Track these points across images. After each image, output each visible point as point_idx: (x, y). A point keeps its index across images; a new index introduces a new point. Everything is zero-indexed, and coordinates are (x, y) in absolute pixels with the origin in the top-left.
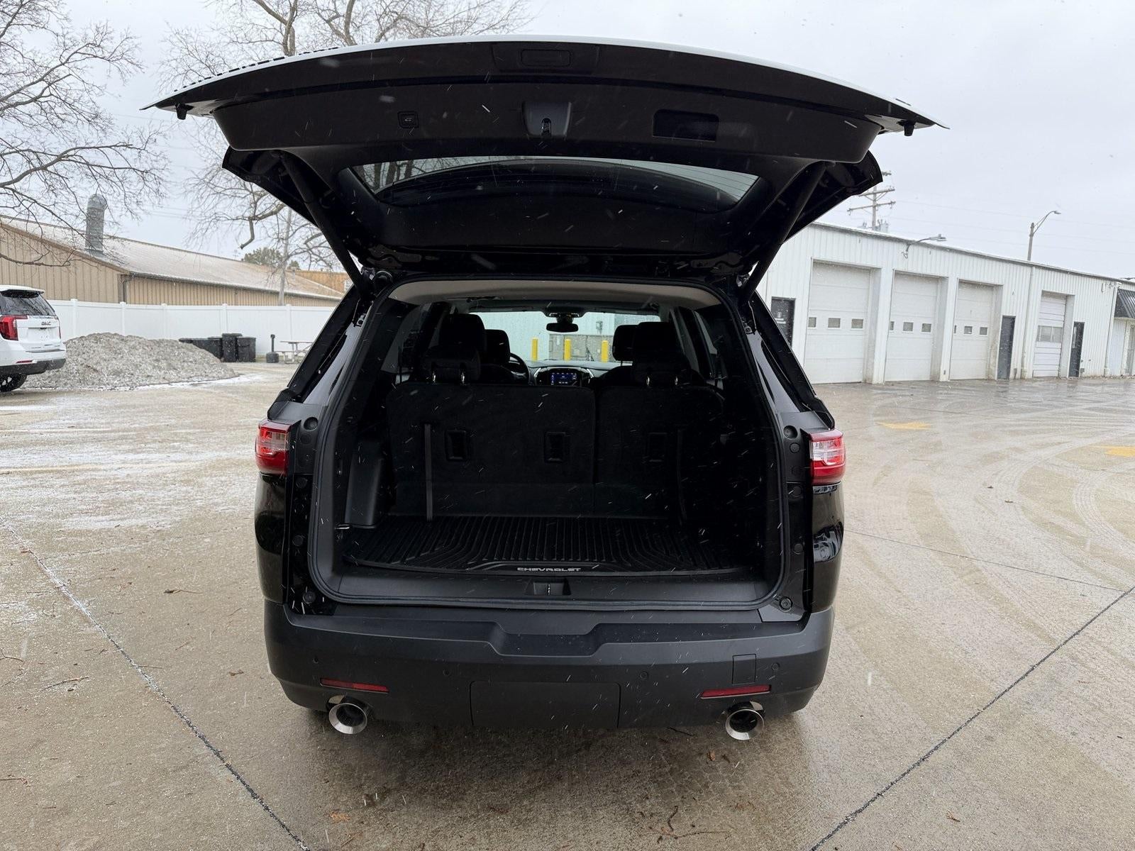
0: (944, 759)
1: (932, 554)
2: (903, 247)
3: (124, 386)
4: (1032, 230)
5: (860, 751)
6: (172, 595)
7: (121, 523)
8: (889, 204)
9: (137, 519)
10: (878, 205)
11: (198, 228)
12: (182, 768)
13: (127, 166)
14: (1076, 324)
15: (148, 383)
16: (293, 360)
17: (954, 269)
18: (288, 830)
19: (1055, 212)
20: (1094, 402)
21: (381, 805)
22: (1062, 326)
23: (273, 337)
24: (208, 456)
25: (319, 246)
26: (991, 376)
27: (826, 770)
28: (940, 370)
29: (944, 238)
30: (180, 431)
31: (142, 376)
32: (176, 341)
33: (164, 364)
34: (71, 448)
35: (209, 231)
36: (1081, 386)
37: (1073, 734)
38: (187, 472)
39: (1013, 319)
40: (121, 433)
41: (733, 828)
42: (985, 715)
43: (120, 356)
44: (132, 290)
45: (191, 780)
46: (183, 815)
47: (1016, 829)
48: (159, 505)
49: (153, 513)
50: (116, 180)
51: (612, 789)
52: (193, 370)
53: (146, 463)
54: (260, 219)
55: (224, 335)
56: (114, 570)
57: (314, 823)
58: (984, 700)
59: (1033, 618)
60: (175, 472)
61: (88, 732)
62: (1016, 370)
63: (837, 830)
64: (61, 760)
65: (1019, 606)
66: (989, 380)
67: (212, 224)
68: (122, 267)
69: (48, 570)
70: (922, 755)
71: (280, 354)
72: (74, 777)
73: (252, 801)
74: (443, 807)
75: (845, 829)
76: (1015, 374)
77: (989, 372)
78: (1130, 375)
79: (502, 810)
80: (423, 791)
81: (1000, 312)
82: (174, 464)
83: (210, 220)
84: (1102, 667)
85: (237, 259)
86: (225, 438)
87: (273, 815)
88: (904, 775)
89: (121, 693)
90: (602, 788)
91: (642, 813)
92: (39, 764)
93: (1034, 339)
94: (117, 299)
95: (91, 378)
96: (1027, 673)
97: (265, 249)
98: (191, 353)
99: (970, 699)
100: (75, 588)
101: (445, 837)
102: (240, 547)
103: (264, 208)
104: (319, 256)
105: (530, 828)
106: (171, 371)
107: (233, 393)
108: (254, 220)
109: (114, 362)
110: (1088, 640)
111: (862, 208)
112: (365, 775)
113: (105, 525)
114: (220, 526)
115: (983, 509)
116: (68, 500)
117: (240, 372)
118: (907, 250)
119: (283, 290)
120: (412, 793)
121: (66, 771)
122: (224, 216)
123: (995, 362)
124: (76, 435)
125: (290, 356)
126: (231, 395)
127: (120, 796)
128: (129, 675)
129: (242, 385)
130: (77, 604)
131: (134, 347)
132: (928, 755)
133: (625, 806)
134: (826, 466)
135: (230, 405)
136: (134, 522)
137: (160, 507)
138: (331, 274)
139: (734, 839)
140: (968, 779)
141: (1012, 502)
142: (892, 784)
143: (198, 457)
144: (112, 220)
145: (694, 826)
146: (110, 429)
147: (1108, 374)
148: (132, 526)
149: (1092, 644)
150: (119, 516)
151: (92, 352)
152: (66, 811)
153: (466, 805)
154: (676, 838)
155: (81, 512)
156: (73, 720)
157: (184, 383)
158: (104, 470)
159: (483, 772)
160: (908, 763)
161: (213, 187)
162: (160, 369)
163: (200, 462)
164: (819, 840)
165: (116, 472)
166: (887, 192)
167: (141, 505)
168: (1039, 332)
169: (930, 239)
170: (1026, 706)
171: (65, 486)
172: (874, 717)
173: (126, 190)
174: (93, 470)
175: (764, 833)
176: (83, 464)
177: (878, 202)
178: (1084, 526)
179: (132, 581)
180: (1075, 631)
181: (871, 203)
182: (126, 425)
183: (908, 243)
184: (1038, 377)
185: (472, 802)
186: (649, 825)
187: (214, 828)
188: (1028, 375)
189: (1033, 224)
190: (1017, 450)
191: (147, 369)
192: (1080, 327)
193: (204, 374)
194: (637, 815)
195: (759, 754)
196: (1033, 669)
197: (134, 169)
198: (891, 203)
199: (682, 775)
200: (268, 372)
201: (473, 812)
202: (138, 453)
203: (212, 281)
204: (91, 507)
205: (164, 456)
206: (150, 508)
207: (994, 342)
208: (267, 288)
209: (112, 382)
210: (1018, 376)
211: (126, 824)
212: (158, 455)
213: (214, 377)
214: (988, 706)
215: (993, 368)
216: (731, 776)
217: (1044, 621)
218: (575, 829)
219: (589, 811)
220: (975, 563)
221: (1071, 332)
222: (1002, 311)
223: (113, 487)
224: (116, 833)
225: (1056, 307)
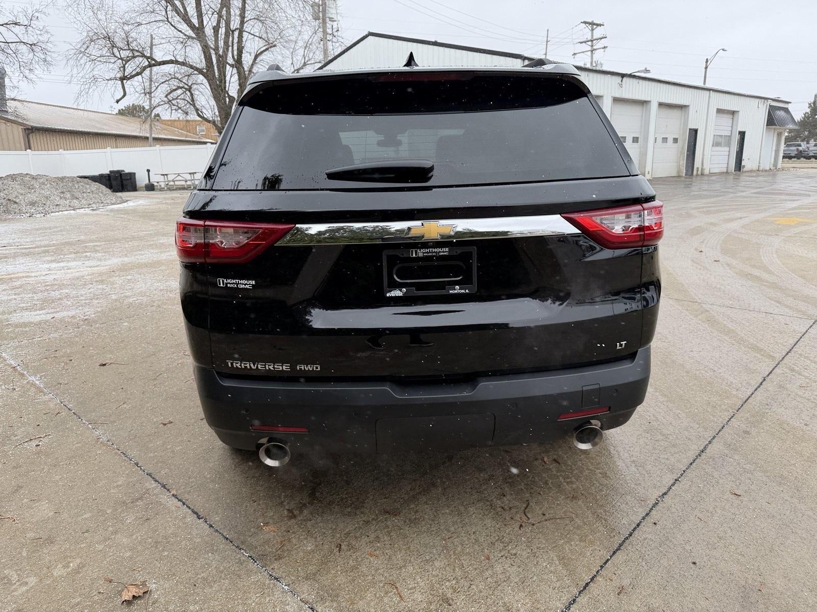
0: (718, 450)
1: (671, 302)
2: (619, 79)
3: (39, 213)
4: (706, 64)
5: (654, 449)
6: (105, 367)
7: (55, 315)
8: (603, 48)
9: (67, 311)
10: (594, 50)
11: (82, 89)
12: (137, 500)
13: (19, 40)
14: (740, 132)
15: (57, 210)
16: (166, 188)
17: (655, 94)
18: (231, 542)
19: (723, 50)
20: (757, 188)
21: (300, 516)
22: (730, 135)
23: (148, 171)
24: (115, 261)
25: (177, 99)
26: (681, 174)
27: (634, 465)
28: (645, 171)
29: (649, 71)
30: (89, 244)
31: (53, 206)
32: (75, 177)
33: (68, 195)
34: (6, 261)
35: (91, 90)
36: (744, 178)
37: (806, 425)
38: (101, 274)
39: (696, 131)
40: (43, 249)
41: (574, 514)
42: (738, 416)
43: (33, 191)
44: (35, 140)
45: (147, 508)
46: (145, 536)
47: (783, 498)
48: (82, 300)
49: (79, 306)
50: (11, 52)
51: (475, 491)
52: (91, 199)
53: (67, 269)
54: (129, 79)
55: (110, 171)
56: (56, 351)
57: (250, 534)
58: (735, 405)
59: (755, 343)
60: (90, 275)
61: (57, 477)
62: (698, 168)
63: (652, 509)
64: (39, 500)
65: (743, 335)
66: (679, 176)
67: (92, 84)
68: (24, 122)
69: (4, 355)
70: (702, 448)
71: (155, 184)
72: (52, 513)
73: (198, 521)
74: (349, 514)
75: (657, 508)
76: (698, 171)
77: (679, 172)
78: (776, 169)
79: (395, 513)
80: (331, 503)
81: (687, 126)
82: (89, 269)
83: (90, 81)
84: (814, 375)
85: (113, 113)
86: (125, 248)
87: (217, 531)
88: (691, 464)
89: (79, 445)
90: (467, 490)
91: (503, 508)
92: (22, 505)
93: (711, 145)
94: (23, 147)
95: (13, 209)
96: (761, 383)
97: (133, 104)
98: (88, 186)
99: (725, 405)
100: (28, 367)
101: (356, 537)
102: (152, 328)
103: (131, 70)
104: (177, 106)
105: (420, 526)
106: (75, 201)
107: (124, 214)
108: (125, 79)
109: (29, 195)
110: (798, 356)
111: (583, 52)
112: (283, 494)
113: (43, 317)
114: (134, 313)
115: (699, 267)
116: (11, 300)
117: (127, 199)
118: (622, 81)
119: (151, 135)
120: (323, 505)
121: (44, 510)
122: (101, 77)
123: (683, 163)
124: (8, 252)
125: (163, 185)
126: (123, 216)
127: (92, 525)
128: (82, 430)
129: (130, 208)
130: (32, 378)
131: (43, 184)
132: (705, 448)
133: (488, 503)
134: (654, 230)
135: (124, 223)
136: (65, 314)
137: (84, 302)
138: (187, 121)
139: (577, 522)
140: (739, 464)
141: (718, 261)
142: (684, 471)
143: (107, 263)
144: (12, 85)
145: (544, 515)
146: (34, 246)
147: (761, 169)
148: (64, 317)
149: (802, 359)
150: (53, 310)
151: (10, 189)
152: (50, 541)
153: (367, 511)
154: (533, 525)
155: (23, 309)
156: (43, 469)
157: (86, 209)
158: (35, 276)
159: (374, 484)
160: (691, 455)
161: (88, 55)
162: (66, 199)
163: (109, 266)
164: (640, 518)
165: (44, 278)
166: (601, 39)
167: (68, 301)
168: (714, 139)
169: (638, 72)
170: (767, 407)
171: (7, 290)
172: (659, 423)
173: (20, 60)
174: (27, 277)
175: (598, 516)
176: (18, 273)
177: (595, 47)
178: (774, 275)
179: (72, 358)
180: (788, 350)
181: (590, 48)
182: (47, 242)
183: (623, 76)
184: (714, 173)
185: (371, 508)
186: (510, 516)
187: (172, 545)
188: (706, 172)
189: (707, 59)
190: (712, 224)
191: (55, 200)
192: (742, 134)
193: (100, 201)
194: (499, 509)
195: (580, 456)
196: (764, 380)
197: (24, 43)
198: (605, 47)
199: (527, 477)
200: (148, 197)
201: (373, 517)
202: (60, 262)
203: (96, 131)
204: (30, 305)
205: (80, 263)
206: (76, 303)
207: (683, 148)
208: (141, 135)
209: (29, 210)
210: (699, 173)
211: (100, 547)
212: (75, 263)
213: (108, 203)
214: (739, 408)
215: (682, 168)
216: (563, 474)
217: (763, 344)
218: (454, 523)
219: (462, 509)
220: (704, 306)
221: (736, 137)
222: (689, 125)
223: (44, 288)
224: (94, 554)
225: (726, 120)
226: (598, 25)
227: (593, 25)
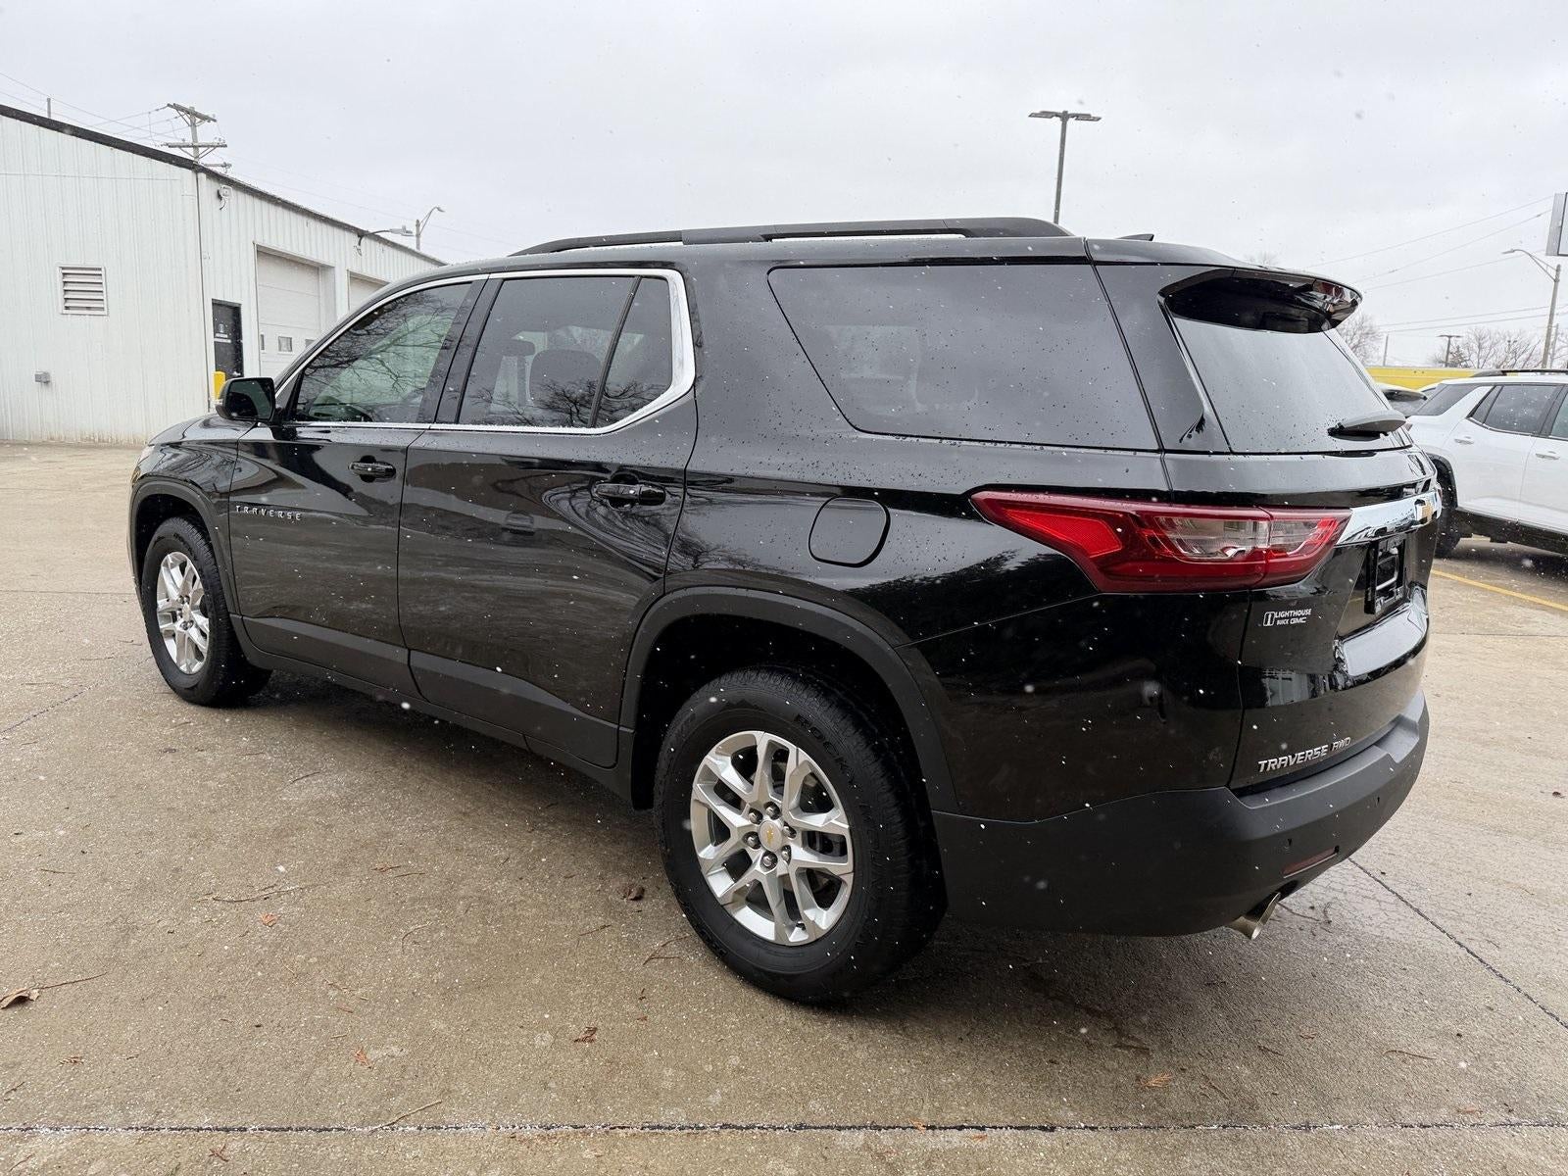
2: (354, 238)
19: (439, 209)
118: (359, 244)
169: (391, 231)
183: (361, 234)
189: (418, 221)
226: (204, 118)
227: (194, 116)
